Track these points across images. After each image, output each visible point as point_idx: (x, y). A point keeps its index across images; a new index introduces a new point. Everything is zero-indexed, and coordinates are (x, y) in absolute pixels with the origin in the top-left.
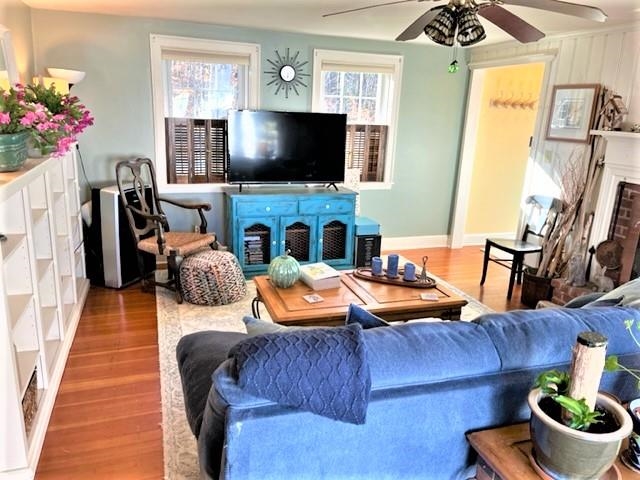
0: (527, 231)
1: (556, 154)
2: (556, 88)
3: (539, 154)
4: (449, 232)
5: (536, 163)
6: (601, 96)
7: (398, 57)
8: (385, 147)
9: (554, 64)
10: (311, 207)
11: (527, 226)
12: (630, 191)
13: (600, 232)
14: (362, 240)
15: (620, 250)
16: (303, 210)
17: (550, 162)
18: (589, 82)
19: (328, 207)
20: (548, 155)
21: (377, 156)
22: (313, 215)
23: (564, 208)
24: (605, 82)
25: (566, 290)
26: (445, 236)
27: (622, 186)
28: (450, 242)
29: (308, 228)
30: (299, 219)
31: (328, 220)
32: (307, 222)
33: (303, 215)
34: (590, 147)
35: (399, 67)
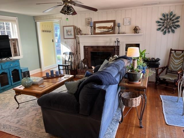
0: (66, 61)
1: (67, 42)
2: (64, 27)
3: (63, 43)
4: (40, 67)
5: (63, 45)
6: (75, 28)
7: (16, 18)
8: (18, 45)
9: (61, 21)
10: (6, 66)
11: (65, 60)
12: (86, 48)
13: (82, 57)
14: (24, 73)
15: (87, 60)
16: (3, 68)
17: (66, 44)
18: (71, 25)
19: (12, 65)
20: (66, 43)
21: (16, 48)
22: (7, 69)
23: (73, 54)
24: (75, 25)
25: (81, 71)
26: (40, 69)
27: (84, 47)
28: (41, 70)
29: (6, 73)
30: (3, 71)
31: (12, 70)
32: (6, 71)
33: (3, 69)
34: (75, 39)
35: (17, 21)
